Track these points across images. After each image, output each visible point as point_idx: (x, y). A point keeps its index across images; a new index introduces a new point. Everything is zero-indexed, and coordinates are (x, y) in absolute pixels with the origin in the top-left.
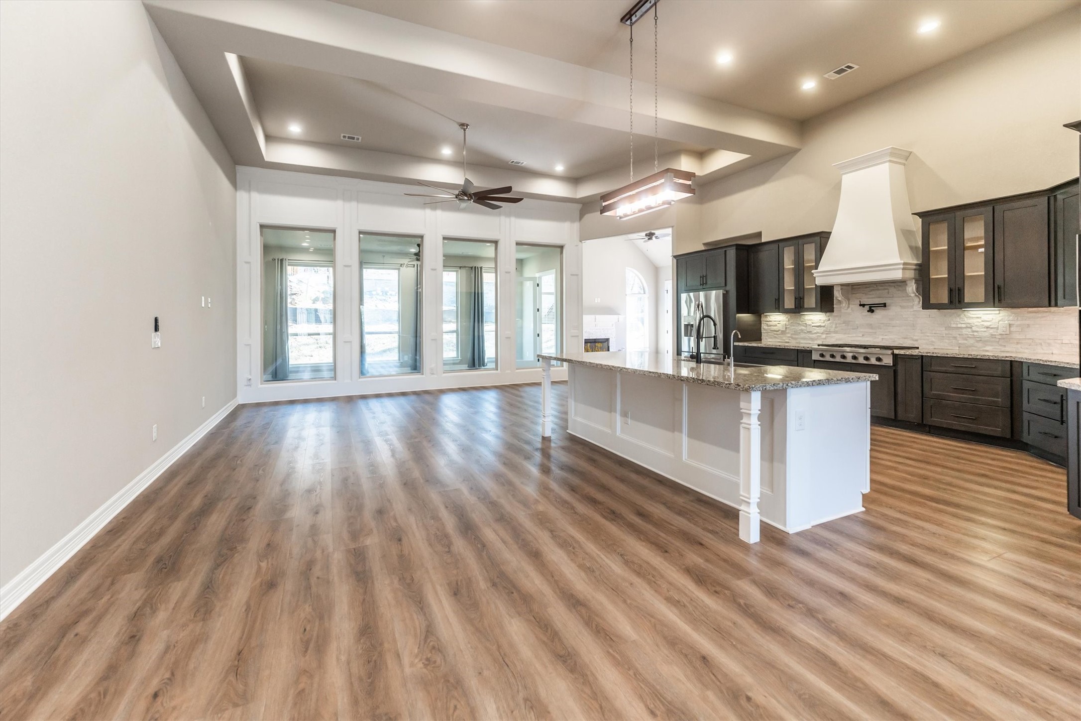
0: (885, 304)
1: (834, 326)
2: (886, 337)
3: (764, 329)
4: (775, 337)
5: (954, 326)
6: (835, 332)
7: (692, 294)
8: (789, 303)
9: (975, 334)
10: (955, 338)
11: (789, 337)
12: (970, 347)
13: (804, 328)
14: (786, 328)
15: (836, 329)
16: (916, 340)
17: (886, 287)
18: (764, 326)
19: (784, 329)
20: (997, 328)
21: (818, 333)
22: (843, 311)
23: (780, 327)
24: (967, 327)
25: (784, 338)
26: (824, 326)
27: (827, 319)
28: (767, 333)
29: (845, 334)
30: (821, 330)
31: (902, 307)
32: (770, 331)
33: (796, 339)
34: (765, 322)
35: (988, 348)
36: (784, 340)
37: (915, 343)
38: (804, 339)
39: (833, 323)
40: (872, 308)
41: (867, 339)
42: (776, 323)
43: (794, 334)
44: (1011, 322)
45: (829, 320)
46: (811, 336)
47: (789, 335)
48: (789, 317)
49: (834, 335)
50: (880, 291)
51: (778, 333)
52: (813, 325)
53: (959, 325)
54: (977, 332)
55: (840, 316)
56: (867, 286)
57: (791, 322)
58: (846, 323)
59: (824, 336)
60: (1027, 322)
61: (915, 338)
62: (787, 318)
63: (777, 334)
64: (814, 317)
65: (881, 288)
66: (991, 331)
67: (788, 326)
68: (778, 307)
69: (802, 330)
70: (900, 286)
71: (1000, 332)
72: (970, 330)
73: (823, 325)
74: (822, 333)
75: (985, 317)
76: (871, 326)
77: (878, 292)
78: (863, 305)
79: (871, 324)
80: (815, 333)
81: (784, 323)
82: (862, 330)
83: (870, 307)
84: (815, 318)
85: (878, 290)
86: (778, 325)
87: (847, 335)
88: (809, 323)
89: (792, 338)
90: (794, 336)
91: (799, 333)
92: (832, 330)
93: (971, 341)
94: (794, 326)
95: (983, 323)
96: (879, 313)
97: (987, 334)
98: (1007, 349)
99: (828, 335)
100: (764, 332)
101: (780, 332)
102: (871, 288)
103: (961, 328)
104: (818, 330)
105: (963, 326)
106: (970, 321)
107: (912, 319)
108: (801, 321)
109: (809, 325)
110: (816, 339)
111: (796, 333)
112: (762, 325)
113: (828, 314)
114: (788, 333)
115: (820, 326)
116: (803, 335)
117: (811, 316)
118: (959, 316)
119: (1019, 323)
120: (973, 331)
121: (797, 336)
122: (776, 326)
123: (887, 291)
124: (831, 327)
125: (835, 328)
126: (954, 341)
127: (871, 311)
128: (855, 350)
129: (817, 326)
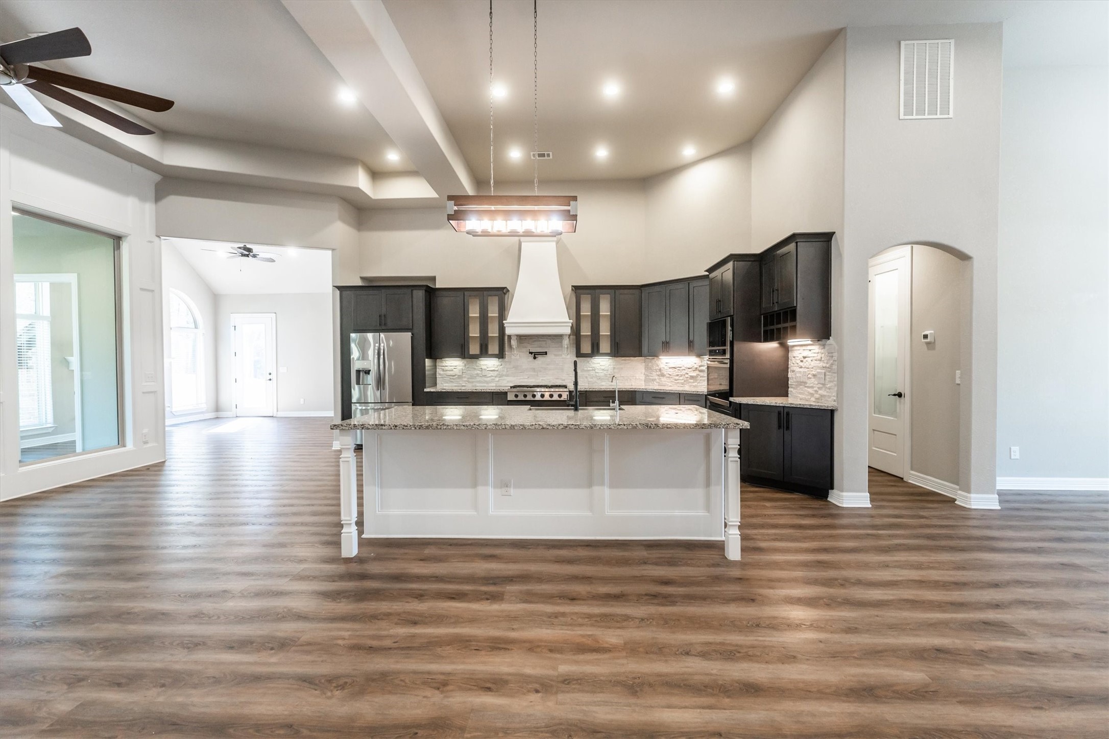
0: (546, 352)
1: (505, 370)
3: (440, 374)
4: (452, 382)
5: (586, 369)
6: (507, 376)
9: (597, 374)
10: (586, 377)
11: (465, 381)
12: (594, 383)
13: (479, 372)
14: (463, 373)
15: (508, 373)
16: (564, 380)
17: (544, 339)
18: (439, 371)
19: (461, 374)
20: (608, 370)
21: (492, 376)
22: (513, 357)
23: (457, 372)
24: (593, 370)
25: (461, 382)
26: (497, 371)
27: (500, 364)
28: (442, 378)
29: (514, 376)
30: (495, 373)
31: (556, 355)
32: (446, 376)
33: (473, 382)
34: (440, 367)
35: (603, 383)
36: (460, 384)
37: (563, 382)
38: (479, 382)
39: (504, 367)
40: (536, 356)
41: (532, 380)
42: (453, 368)
44: (615, 366)
45: (501, 365)
46: (486, 379)
47: (465, 379)
48: (466, 362)
49: (506, 378)
50: (540, 342)
51: (454, 377)
52: (488, 369)
53: (589, 369)
54: (598, 373)
55: (510, 362)
56: (529, 337)
57: (467, 367)
58: (516, 367)
59: (497, 379)
60: (622, 366)
61: (563, 378)
62: (463, 363)
63: (453, 379)
64: (488, 362)
65: (541, 340)
66: (605, 372)
67: (464, 371)
68: (463, 353)
69: (478, 374)
70: (554, 339)
71: (609, 373)
72: (594, 372)
73: (497, 369)
74: (496, 377)
75: (602, 363)
76: (534, 370)
78: (531, 353)
79: (534, 369)
80: (490, 377)
81: (461, 368)
82: (528, 374)
83: (535, 355)
84: (489, 364)
85: (540, 341)
86: (454, 370)
87: (516, 378)
88: (484, 367)
89: (469, 382)
90: (470, 380)
91: (476, 377)
92: (504, 373)
93: (595, 379)
94: (470, 371)
95: (600, 367)
96: (540, 359)
97: (602, 374)
99: (500, 378)
100: (440, 376)
101: (456, 376)
102: (534, 340)
103: (589, 370)
104: (492, 373)
105: (591, 369)
107: (561, 364)
108: (477, 366)
109: (485, 370)
110: (490, 382)
111: (472, 377)
112: (438, 370)
113: (501, 360)
114: (465, 377)
115: (494, 370)
116: (478, 379)
117: (486, 361)
118: (588, 362)
119: (618, 366)
120: (596, 373)
121: (473, 380)
122: (452, 371)
123: (545, 342)
124: (504, 371)
125: (507, 371)
126: (586, 379)
127: (535, 358)
128: (543, 390)
129: (491, 371)
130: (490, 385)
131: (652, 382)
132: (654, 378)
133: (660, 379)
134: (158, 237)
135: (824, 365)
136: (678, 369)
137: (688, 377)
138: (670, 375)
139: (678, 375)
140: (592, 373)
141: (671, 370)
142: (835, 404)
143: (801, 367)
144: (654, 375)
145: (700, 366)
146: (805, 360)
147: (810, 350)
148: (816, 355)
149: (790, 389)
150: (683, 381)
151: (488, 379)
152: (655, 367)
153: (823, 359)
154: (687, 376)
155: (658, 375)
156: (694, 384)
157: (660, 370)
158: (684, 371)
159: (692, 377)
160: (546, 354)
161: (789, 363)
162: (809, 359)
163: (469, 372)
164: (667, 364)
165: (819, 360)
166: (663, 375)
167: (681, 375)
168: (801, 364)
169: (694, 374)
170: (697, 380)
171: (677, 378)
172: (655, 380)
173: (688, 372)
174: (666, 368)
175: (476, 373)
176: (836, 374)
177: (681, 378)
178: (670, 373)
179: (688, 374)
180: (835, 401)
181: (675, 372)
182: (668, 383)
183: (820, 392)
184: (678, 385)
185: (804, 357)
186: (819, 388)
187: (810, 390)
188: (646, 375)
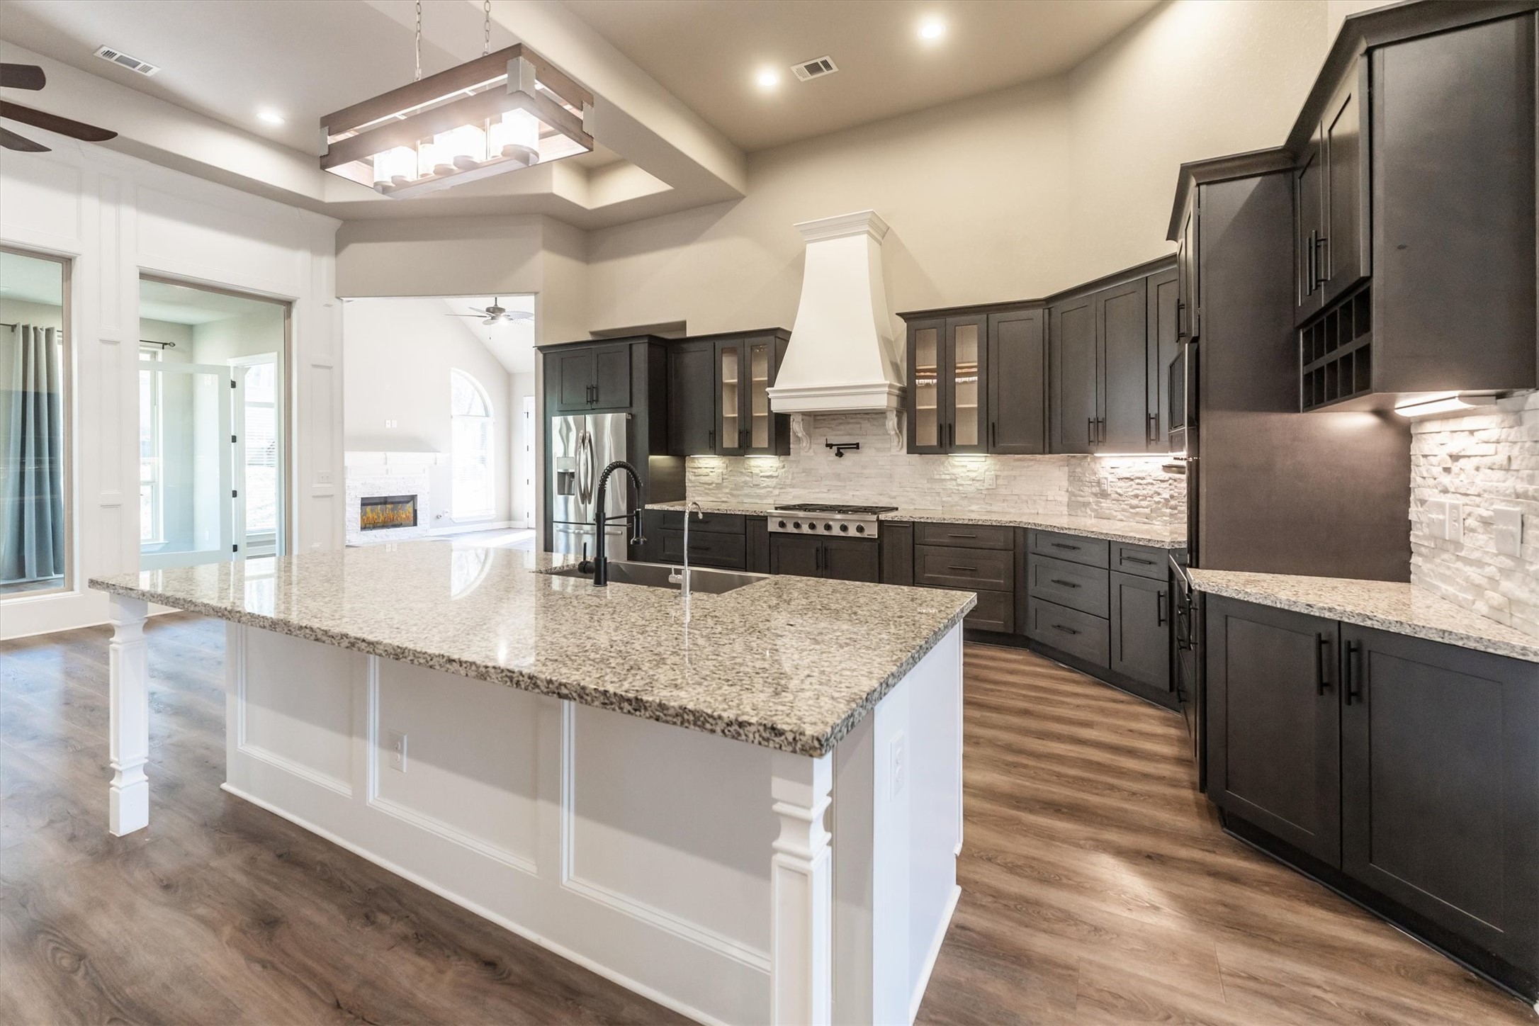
0: (858, 444)
1: (790, 476)
2: (857, 493)
3: (690, 481)
4: (707, 494)
5: (937, 477)
6: (792, 486)
7: (570, 418)
8: (730, 439)
9: (961, 488)
10: (938, 493)
11: (727, 493)
12: (955, 505)
13: (748, 479)
14: (723, 479)
15: (793, 481)
16: (894, 498)
17: (857, 420)
18: (689, 476)
19: (720, 481)
20: (984, 481)
21: (768, 487)
22: (803, 453)
23: (714, 477)
24: (951, 479)
25: (720, 495)
26: (777, 477)
27: (781, 465)
28: (694, 487)
29: (805, 488)
30: (772, 482)
31: (878, 450)
32: (698, 484)
33: (738, 496)
34: (691, 470)
35: (974, 507)
36: (718, 498)
37: (892, 501)
38: (748, 496)
39: (788, 471)
40: (841, 450)
41: (835, 496)
42: (708, 470)
43: (736, 490)
44: (999, 473)
45: (784, 467)
46: (758, 491)
47: (727, 491)
48: (727, 462)
49: (790, 490)
50: (851, 426)
51: (711, 487)
52: (761, 474)
53: (943, 477)
54: (962, 485)
55: (799, 462)
56: (832, 417)
57: (729, 469)
58: (807, 472)
59: (776, 492)
60: (1013, 473)
61: (894, 494)
62: (724, 463)
63: (709, 489)
64: (763, 461)
65: (851, 421)
66: (977, 484)
67: (726, 477)
68: (713, 445)
69: (746, 483)
70: (875, 419)
71: (986, 486)
72: (954, 483)
73: (776, 474)
74: (774, 488)
75: (971, 466)
76: (838, 476)
77: (848, 427)
78: (830, 446)
79: (839, 475)
80: (765, 487)
81: (720, 471)
82: (828, 483)
83: (838, 449)
84: (764, 464)
85: (849, 423)
86: (711, 474)
87: (807, 491)
88: (756, 471)
90: (735, 492)
91: (743, 487)
92: (788, 482)
93: (956, 498)
94: (734, 476)
95: (968, 474)
96: (849, 456)
97: (972, 489)
98: (994, 508)
99: (783, 490)
100: (690, 485)
101: (714, 485)
102: (841, 421)
103: (944, 480)
104: (768, 482)
105: (948, 477)
106: (955, 471)
107: (889, 467)
108: (745, 469)
109: (757, 475)
110: (766, 497)
111: (737, 487)
112: (687, 474)
113: (782, 458)
114: (726, 487)
115: (771, 477)
116: (747, 490)
117: (758, 460)
118: (943, 463)
119: (1005, 473)
120: (958, 485)
121: (739, 492)
122: (708, 475)
123: (858, 426)
124: (787, 478)
125: (792, 479)
126: (937, 498)
127: (839, 454)
129: (768, 477)
130: (765, 501)
131: (1083, 509)
132: (1086, 500)
133: (1098, 503)
134: (338, 298)
136: (1138, 481)
137: (1158, 503)
138: (1120, 495)
139: (1136, 496)
140: (950, 485)
141: (1121, 484)
144: (1087, 495)
150: (1147, 511)
151: (763, 491)
152: (1088, 477)
154: (1157, 499)
155: (1095, 495)
157: (1099, 483)
158: (1150, 487)
160: (860, 447)
161: (1413, 475)
162: (1468, 464)
163: (732, 478)
164: (1113, 471)
166: (1104, 494)
167: (1145, 497)
168: (1448, 480)
171: (1135, 502)
172: (1086, 504)
173: (1159, 490)
174: (1111, 478)
175: (743, 479)
177: (1144, 503)
178: (1119, 491)
179: (1159, 494)
181: (1132, 489)
182: (1115, 514)
184: (1137, 518)
188: (1072, 494)
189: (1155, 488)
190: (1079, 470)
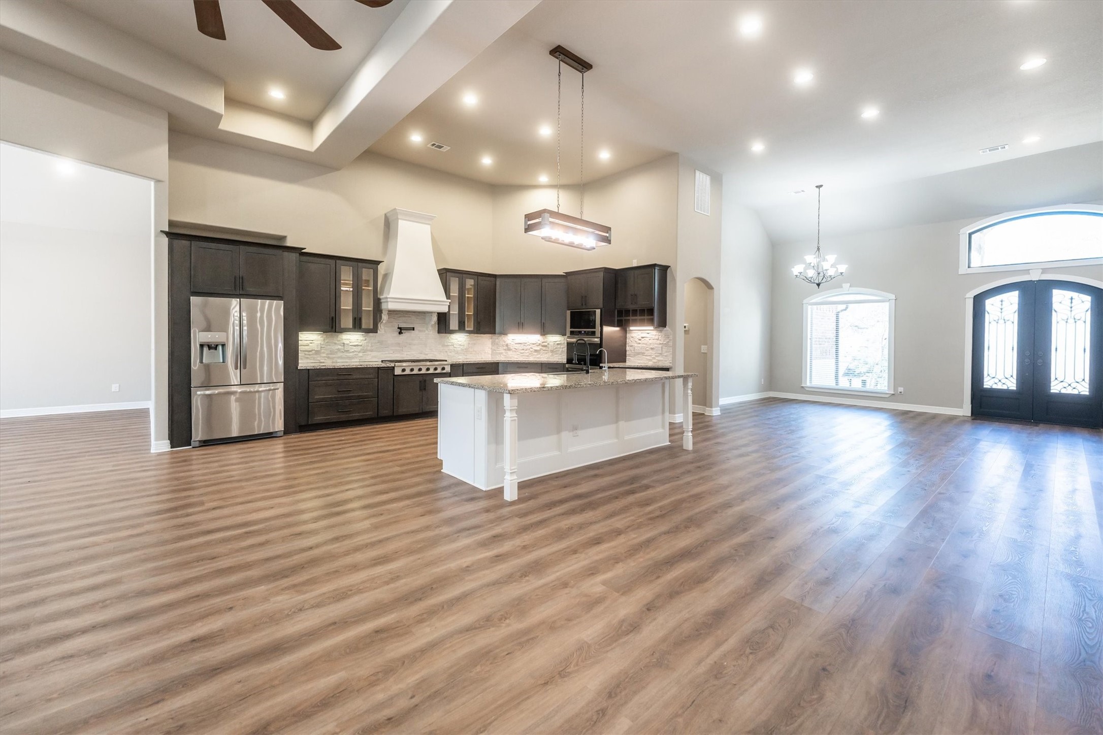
0: (414, 328)
1: (370, 345)
2: (408, 353)
4: (307, 358)
5: (446, 344)
6: (371, 351)
8: (346, 322)
13: (340, 347)
14: (321, 347)
15: (372, 348)
17: (408, 315)
19: (319, 349)
20: (464, 345)
23: (314, 346)
25: (319, 358)
26: (361, 345)
27: (364, 339)
29: (380, 351)
30: (359, 348)
33: (333, 358)
35: (460, 357)
37: (426, 356)
38: (341, 358)
40: (402, 331)
41: (396, 355)
42: (308, 342)
43: (331, 354)
45: (366, 340)
46: (348, 354)
47: (325, 355)
49: (370, 353)
51: (310, 353)
52: (350, 344)
53: (449, 344)
54: (456, 348)
56: (396, 313)
58: (381, 342)
59: (361, 354)
60: (474, 342)
61: (427, 353)
63: (309, 355)
64: (351, 336)
67: (323, 346)
68: (334, 326)
69: (339, 350)
70: (418, 315)
71: (466, 347)
73: (361, 344)
74: (359, 352)
75: (460, 339)
77: (404, 318)
78: (399, 328)
79: (399, 344)
80: (353, 352)
81: (319, 342)
82: (393, 348)
84: (353, 338)
85: (405, 317)
86: (310, 344)
89: (328, 358)
91: (336, 352)
92: (369, 348)
94: (330, 345)
95: (458, 342)
96: (406, 335)
97: (459, 349)
98: (468, 357)
99: (365, 353)
101: (313, 352)
102: (400, 315)
104: (355, 349)
105: (450, 344)
106: (452, 341)
108: (338, 341)
109: (348, 344)
111: (332, 352)
114: (324, 353)
115: (357, 345)
116: (340, 354)
118: (448, 338)
119: (472, 342)
120: (454, 347)
121: (336, 356)
122: (308, 345)
123: (410, 318)
124: (367, 346)
125: (372, 346)
126: (446, 354)
127: (400, 333)
128: (428, 363)
129: (355, 346)
130: (353, 360)
131: (499, 355)
132: (500, 352)
133: (506, 353)
135: (661, 342)
136: (524, 344)
138: (516, 349)
139: (523, 349)
140: (451, 348)
141: (517, 345)
142: (671, 365)
143: (639, 343)
144: (501, 350)
145: (543, 342)
146: (643, 339)
147: (648, 333)
148: (652, 336)
149: (627, 358)
150: (528, 354)
151: (351, 354)
152: (502, 343)
153: (660, 339)
154: (531, 350)
155: (505, 350)
156: (538, 356)
157: (507, 345)
158: (528, 346)
159: (536, 351)
160: (414, 330)
161: (627, 341)
162: (647, 339)
163: (328, 347)
164: (512, 340)
165: (656, 339)
166: (509, 349)
167: (527, 350)
168: (640, 341)
169: (538, 348)
170: (540, 353)
171: (523, 351)
172: (502, 353)
174: (512, 343)
175: (337, 348)
176: (671, 348)
177: (526, 352)
179: (532, 348)
180: (671, 363)
181: (521, 347)
182: (514, 356)
183: (657, 358)
184: (524, 357)
185: (642, 338)
186: (656, 356)
187: (648, 358)
188: (493, 350)
189: (530, 346)
190: (497, 340)
